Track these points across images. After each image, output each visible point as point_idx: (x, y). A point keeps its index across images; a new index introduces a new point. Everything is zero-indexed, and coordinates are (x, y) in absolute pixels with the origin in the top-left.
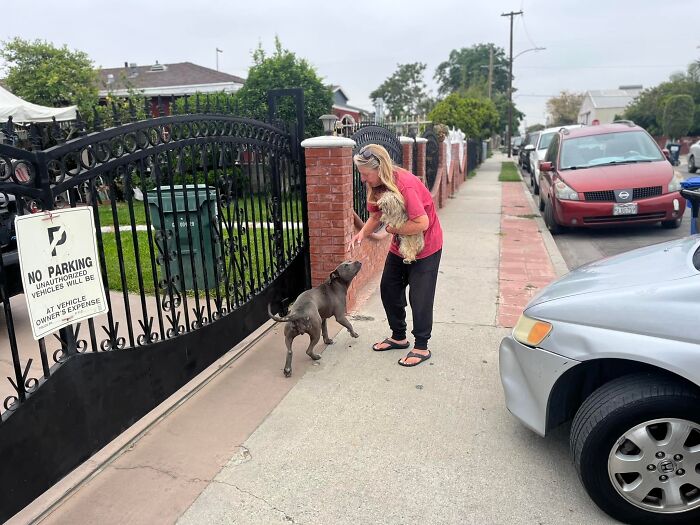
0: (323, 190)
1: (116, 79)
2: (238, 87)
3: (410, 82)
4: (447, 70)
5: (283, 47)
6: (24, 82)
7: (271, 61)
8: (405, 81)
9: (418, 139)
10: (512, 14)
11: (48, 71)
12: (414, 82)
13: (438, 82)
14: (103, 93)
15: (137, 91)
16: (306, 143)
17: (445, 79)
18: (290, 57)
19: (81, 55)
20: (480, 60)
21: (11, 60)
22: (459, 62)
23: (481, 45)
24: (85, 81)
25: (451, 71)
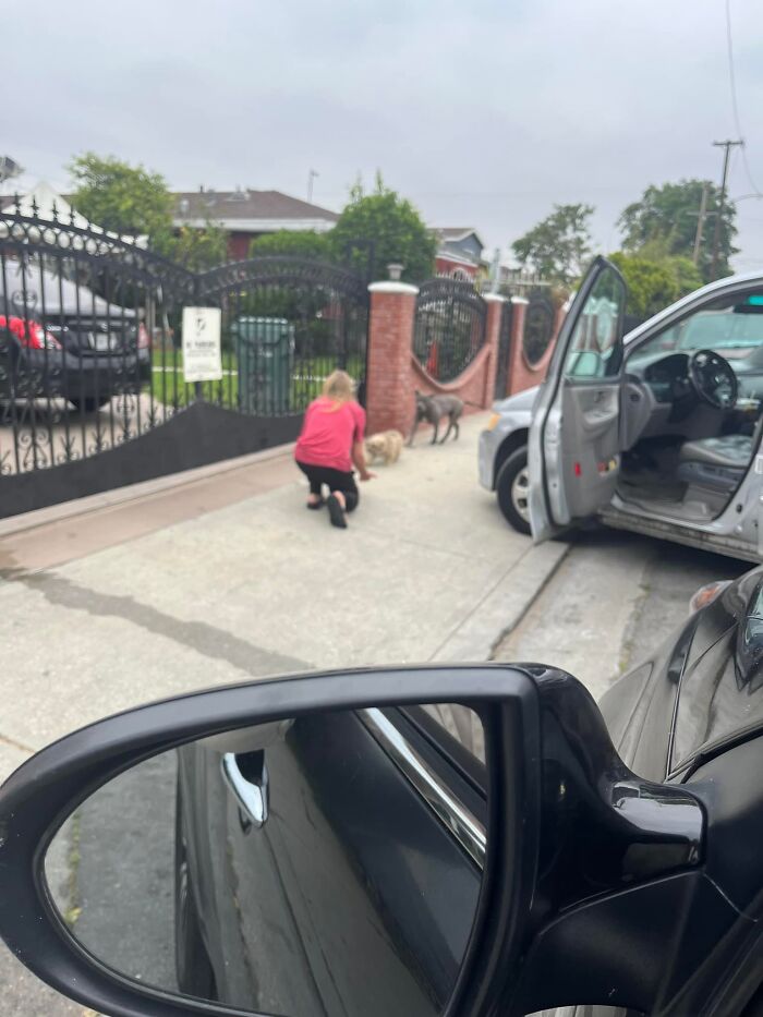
0: (384, 330)
1: (191, 206)
2: (330, 226)
3: (569, 229)
4: (639, 214)
5: (386, 184)
6: (94, 204)
7: (369, 200)
8: (563, 227)
9: (515, 300)
10: (729, 144)
11: (121, 194)
12: (575, 229)
13: (622, 232)
14: (178, 223)
15: (215, 223)
16: (375, 287)
17: (633, 229)
18: (392, 197)
19: (158, 177)
20: (687, 203)
21: (80, 176)
22: (656, 205)
23: (694, 182)
24: (159, 208)
25: (643, 216)
